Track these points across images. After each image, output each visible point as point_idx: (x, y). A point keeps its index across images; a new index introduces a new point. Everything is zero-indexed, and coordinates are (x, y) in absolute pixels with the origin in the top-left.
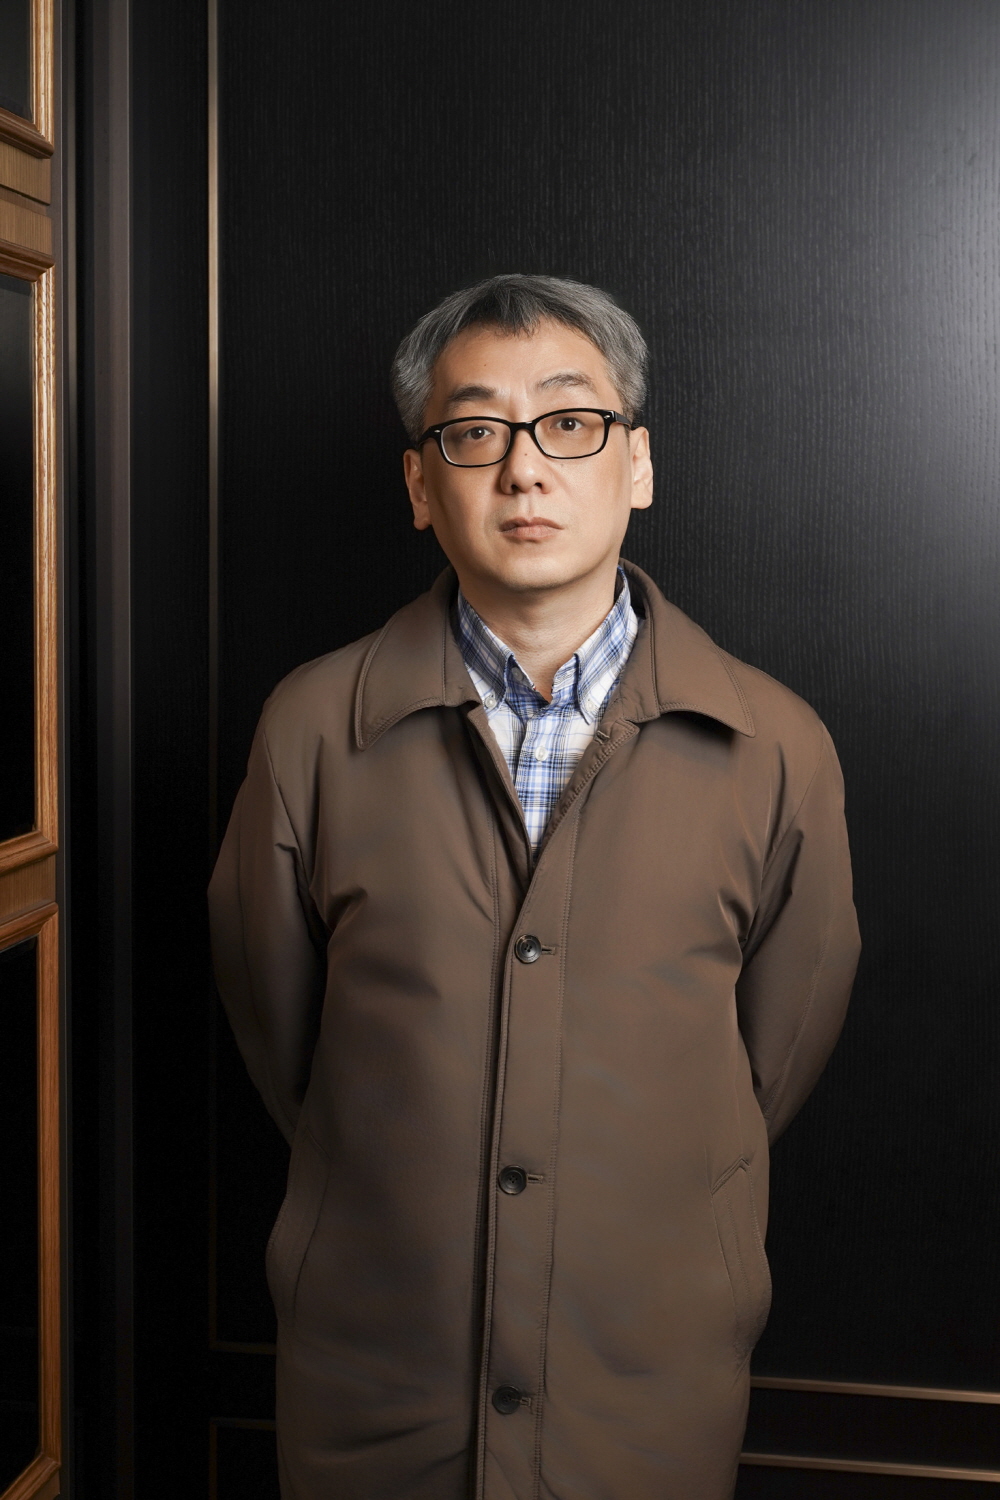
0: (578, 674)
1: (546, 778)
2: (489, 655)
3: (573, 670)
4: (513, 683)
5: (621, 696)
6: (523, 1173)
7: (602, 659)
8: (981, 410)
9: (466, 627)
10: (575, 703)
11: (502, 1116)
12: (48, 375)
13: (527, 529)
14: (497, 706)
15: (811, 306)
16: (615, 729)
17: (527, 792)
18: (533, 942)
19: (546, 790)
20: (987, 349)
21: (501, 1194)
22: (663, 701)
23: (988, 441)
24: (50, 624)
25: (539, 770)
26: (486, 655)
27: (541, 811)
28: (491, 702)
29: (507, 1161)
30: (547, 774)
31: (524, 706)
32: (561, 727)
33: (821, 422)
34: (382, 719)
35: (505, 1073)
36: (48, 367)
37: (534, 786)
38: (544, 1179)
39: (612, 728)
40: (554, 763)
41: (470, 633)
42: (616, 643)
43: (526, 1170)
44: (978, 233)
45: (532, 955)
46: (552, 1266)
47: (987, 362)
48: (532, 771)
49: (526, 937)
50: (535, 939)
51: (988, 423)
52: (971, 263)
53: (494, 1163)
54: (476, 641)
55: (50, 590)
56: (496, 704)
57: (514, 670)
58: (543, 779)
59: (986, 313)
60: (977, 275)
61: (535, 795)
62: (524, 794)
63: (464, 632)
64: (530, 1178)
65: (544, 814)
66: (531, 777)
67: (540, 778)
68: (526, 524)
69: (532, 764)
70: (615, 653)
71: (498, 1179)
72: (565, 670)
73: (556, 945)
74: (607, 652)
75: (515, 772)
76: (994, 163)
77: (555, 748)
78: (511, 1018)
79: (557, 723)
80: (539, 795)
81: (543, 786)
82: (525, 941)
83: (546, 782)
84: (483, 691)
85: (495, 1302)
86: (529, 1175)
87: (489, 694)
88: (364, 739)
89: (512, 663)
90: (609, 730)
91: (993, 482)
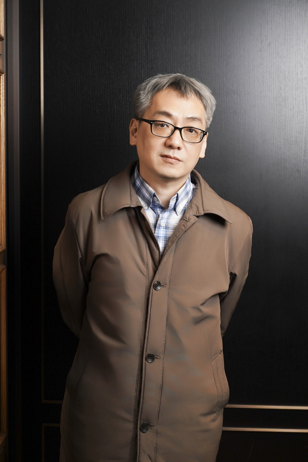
0: (177, 200)
1: (164, 232)
2: (146, 192)
3: (176, 198)
4: (154, 202)
5: (191, 207)
6: (154, 356)
7: (184, 195)
8: (272, 118)
9: (138, 183)
10: (175, 209)
11: (148, 338)
12: (3, 106)
13: (171, 159)
14: (148, 209)
15: (223, 86)
16: (190, 218)
17: (158, 236)
18: (159, 284)
19: (164, 236)
20: (274, 100)
21: (147, 363)
22: (205, 210)
23: (274, 127)
24: (3, 182)
25: (162, 229)
26: (145, 192)
27: (163, 242)
28: (146, 208)
29: (149, 352)
30: (164, 231)
31: (156, 209)
32: (169, 216)
33: (226, 121)
34: (110, 211)
35: (149, 324)
36: (3, 104)
37: (161, 235)
38: (160, 358)
39: (189, 218)
40: (166, 228)
41: (139, 185)
42: (188, 191)
43: (155, 355)
44: (271, 66)
45: (159, 288)
46: (162, 385)
47: (274, 104)
48: (160, 229)
49: (157, 282)
50: (159, 282)
51: (274, 121)
52: (269, 74)
53: (145, 352)
54: (142, 188)
55: (3, 171)
56: (147, 208)
57: (155, 198)
58: (163, 232)
59: (274, 89)
60: (271, 78)
61: (161, 237)
62: (157, 237)
63: (137, 185)
64: (156, 358)
65: (164, 243)
66: (160, 232)
67: (162, 232)
68: (170, 158)
69: (160, 227)
70: (187, 193)
71: (146, 358)
72: (173, 198)
73: (166, 284)
74: (185, 193)
75: (155, 230)
76: (276, 46)
77: (167, 223)
78: (151, 307)
79: (168, 215)
80: (162, 237)
81: (163, 234)
82: (156, 283)
83: (164, 233)
84: (143, 203)
85: (144, 396)
86: (155, 357)
87: (145, 205)
88: (104, 217)
89: (154, 195)
90: (188, 218)
91: (276, 139)
